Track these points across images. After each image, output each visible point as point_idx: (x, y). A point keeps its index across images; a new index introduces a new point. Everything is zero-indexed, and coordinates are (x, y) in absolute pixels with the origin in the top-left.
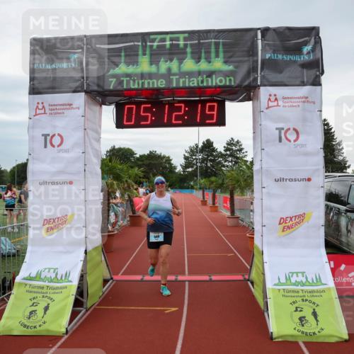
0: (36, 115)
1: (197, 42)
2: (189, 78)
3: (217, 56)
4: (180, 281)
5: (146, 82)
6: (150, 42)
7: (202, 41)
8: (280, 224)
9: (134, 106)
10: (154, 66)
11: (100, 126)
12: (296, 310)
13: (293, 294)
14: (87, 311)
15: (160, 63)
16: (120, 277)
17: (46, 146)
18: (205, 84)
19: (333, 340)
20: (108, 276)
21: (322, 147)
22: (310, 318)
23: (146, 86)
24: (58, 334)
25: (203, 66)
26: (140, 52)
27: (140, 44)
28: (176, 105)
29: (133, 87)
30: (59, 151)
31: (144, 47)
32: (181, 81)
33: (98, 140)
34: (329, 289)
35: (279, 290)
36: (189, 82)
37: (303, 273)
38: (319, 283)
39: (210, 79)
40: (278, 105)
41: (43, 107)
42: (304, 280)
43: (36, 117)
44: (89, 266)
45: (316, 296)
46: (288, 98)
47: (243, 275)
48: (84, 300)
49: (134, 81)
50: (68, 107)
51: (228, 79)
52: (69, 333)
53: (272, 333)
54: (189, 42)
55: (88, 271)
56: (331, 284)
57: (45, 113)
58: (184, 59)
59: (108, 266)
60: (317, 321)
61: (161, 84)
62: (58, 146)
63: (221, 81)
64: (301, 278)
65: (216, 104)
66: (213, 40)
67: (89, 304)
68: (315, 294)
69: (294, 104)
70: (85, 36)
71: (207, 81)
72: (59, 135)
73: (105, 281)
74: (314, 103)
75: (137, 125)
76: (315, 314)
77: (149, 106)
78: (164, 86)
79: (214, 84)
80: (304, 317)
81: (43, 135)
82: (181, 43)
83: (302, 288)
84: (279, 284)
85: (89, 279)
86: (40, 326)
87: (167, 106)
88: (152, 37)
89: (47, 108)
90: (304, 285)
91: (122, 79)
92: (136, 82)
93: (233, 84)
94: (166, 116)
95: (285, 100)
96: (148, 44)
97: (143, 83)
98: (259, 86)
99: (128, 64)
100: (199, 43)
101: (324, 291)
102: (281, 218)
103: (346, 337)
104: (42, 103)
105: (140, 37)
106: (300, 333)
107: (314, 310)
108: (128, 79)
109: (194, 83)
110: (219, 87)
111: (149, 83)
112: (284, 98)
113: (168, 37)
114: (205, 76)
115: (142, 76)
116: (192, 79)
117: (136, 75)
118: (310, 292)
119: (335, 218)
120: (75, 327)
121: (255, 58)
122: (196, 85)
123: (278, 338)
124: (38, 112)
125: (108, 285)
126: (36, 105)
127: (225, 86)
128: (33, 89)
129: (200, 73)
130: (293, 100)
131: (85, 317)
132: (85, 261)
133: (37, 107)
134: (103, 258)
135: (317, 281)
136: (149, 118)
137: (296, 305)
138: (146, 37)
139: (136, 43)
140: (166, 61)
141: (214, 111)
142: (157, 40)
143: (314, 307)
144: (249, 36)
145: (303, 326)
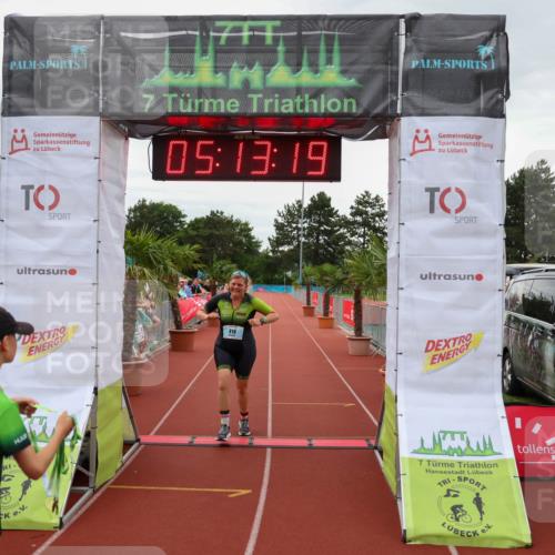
0: (13, 152)
1: (295, 33)
2: (280, 99)
3: (329, 61)
4: (257, 447)
5: (207, 102)
6: (214, 31)
7: (304, 33)
8: (427, 351)
9: (185, 143)
10: (220, 74)
11: (125, 175)
12: (448, 495)
13: (443, 469)
14: (95, 492)
15: (232, 70)
16: (151, 438)
17: (27, 208)
18: (307, 110)
19: (506, 545)
20: (131, 436)
21: (503, 222)
22: (471, 508)
23: (206, 110)
24: (45, 529)
25: (306, 78)
26: (198, 48)
27: (197, 33)
28: (257, 143)
29: (183, 110)
30: (52, 217)
31: (205, 40)
32: (267, 102)
33: (121, 199)
34: (505, 461)
35: (421, 461)
36: (281, 104)
37: (462, 434)
38: (489, 452)
39: (315, 102)
40: (430, 149)
41: (24, 137)
42: (463, 445)
43: (13, 156)
44: (100, 415)
45: (482, 473)
46: (449, 136)
47: (367, 440)
48: (91, 474)
49: (186, 99)
50: (68, 139)
51: (346, 101)
52: (66, 527)
53: (405, 531)
54: (282, 34)
55: (99, 424)
56: (509, 454)
57: (26, 149)
58: (273, 65)
59: (131, 417)
60: (482, 513)
61: (231, 106)
62: (51, 207)
63: (334, 105)
64: (458, 443)
65: (325, 144)
66: (324, 32)
67: (99, 482)
68: (481, 469)
69: (458, 147)
70: (103, 18)
71: (311, 103)
72: (52, 188)
73: (127, 445)
74: (492, 147)
75: (189, 176)
76: (478, 502)
77: (211, 142)
78: (236, 111)
79: (323, 111)
80: (461, 506)
81: (23, 187)
82: (269, 34)
83: (461, 459)
84: (422, 450)
85: (101, 438)
86: (15, 514)
87: (241, 145)
88: (219, 24)
89: (30, 138)
90: (463, 454)
91: (165, 95)
92: (190, 101)
93: (354, 110)
94: (239, 161)
95: (443, 140)
96: (212, 34)
97: (200, 104)
98: (399, 116)
99: (175, 69)
100: (300, 36)
101: (496, 465)
102: (429, 342)
103: (527, 540)
104: (23, 131)
105: (198, 23)
106: (451, 532)
107: (478, 494)
108: (175, 95)
109: (288, 107)
110: (332, 115)
111: (211, 104)
112: (441, 136)
113: (246, 25)
114: (307, 96)
115: (200, 92)
116: (284, 101)
117: (189, 89)
118: (473, 466)
119: (536, 343)
120: (75, 518)
121: (394, 68)
122: (291, 110)
123: (415, 539)
124: (16, 146)
125: (131, 450)
126: (13, 133)
127: (341, 115)
128: (10, 106)
129: (299, 90)
130: (455, 140)
131: (92, 501)
132: (94, 407)
133: (14, 137)
134: (124, 404)
135: (485, 448)
136: (211, 165)
137: (449, 486)
138: (208, 23)
139: (190, 32)
140: (242, 68)
141: (321, 155)
142: (227, 30)
143: (478, 490)
144: (384, 28)
145: (457, 519)
